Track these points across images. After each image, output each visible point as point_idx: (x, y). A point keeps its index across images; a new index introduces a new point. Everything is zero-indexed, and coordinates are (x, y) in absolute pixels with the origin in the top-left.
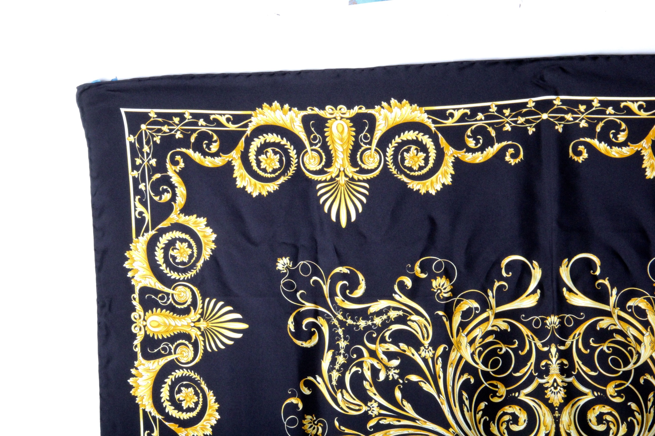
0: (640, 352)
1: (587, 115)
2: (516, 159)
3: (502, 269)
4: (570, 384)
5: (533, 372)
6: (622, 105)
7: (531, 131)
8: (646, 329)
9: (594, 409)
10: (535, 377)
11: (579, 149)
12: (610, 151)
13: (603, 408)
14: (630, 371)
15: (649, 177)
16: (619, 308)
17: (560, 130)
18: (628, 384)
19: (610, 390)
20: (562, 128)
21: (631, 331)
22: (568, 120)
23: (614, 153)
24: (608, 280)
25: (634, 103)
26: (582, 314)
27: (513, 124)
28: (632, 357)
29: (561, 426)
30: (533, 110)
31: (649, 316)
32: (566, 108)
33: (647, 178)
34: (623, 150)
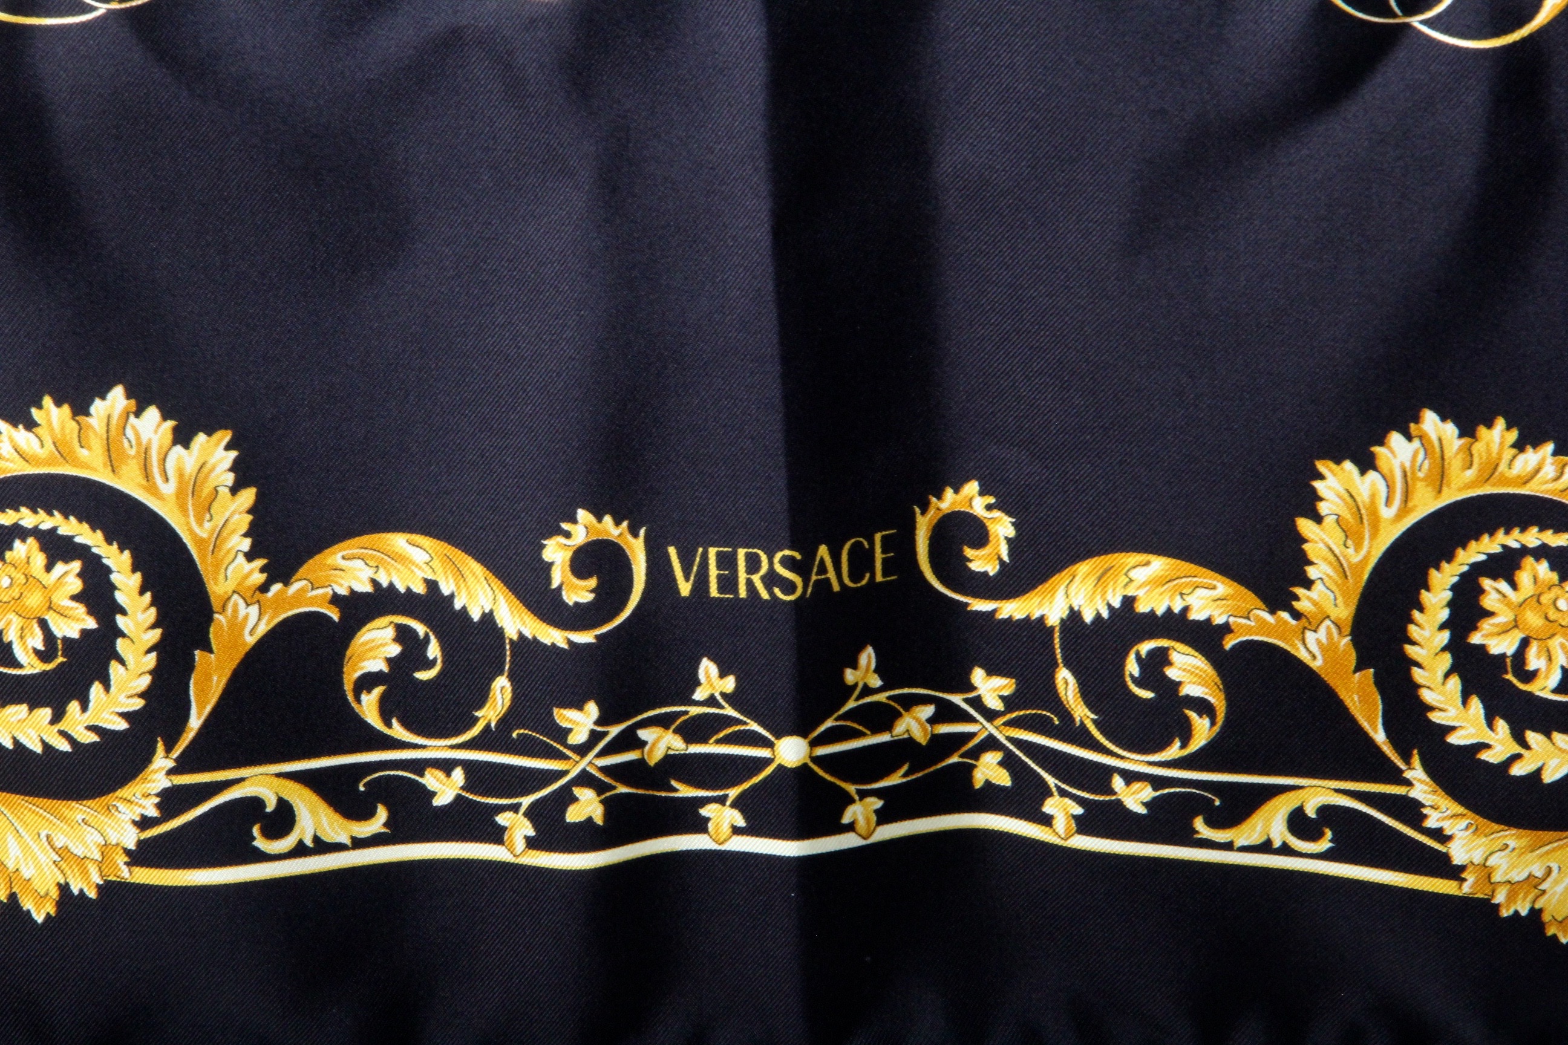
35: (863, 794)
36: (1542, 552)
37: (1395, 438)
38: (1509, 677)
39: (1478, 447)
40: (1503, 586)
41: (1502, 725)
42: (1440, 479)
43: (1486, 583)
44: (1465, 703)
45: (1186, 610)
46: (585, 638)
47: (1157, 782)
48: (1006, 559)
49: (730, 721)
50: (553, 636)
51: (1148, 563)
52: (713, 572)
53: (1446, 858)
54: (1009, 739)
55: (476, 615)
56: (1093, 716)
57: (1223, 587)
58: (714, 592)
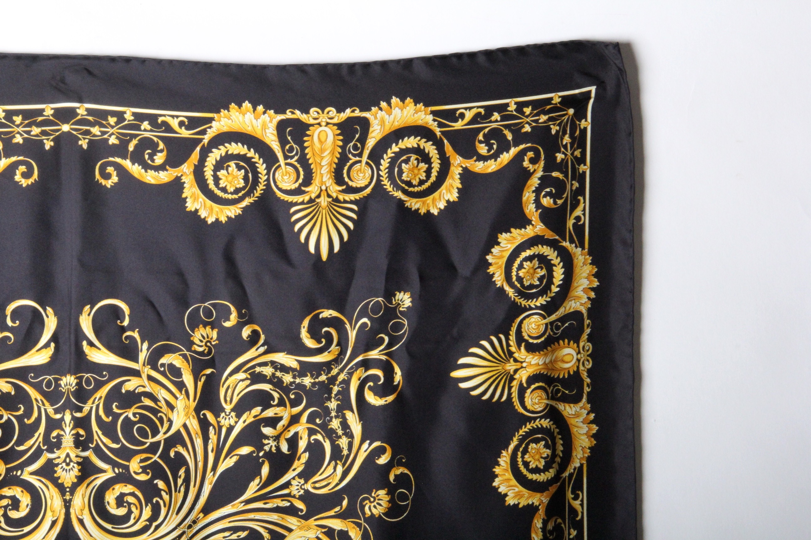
0: (172, 419)
1: (117, 129)
2: (28, 180)
3: (6, 316)
4: (86, 459)
5: (41, 445)
6: (160, 120)
7: (48, 144)
8: (181, 391)
9: (114, 489)
10: (43, 451)
11: (107, 171)
12: (145, 176)
13: (125, 488)
14: (159, 443)
15: (189, 208)
16: (149, 367)
17: (85, 147)
18: (156, 458)
19: (134, 465)
20: (87, 143)
21: (162, 394)
22: (94, 134)
23: (149, 178)
24: (138, 332)
25: (174, 118)
26: (104, 373)
27: (26, 136)
28: (162, 425)
29: (72, 510)
30: (51, 120)
31: (184, 376)
32: (93, 119)
33: (188, 209)
34: (160, 175)
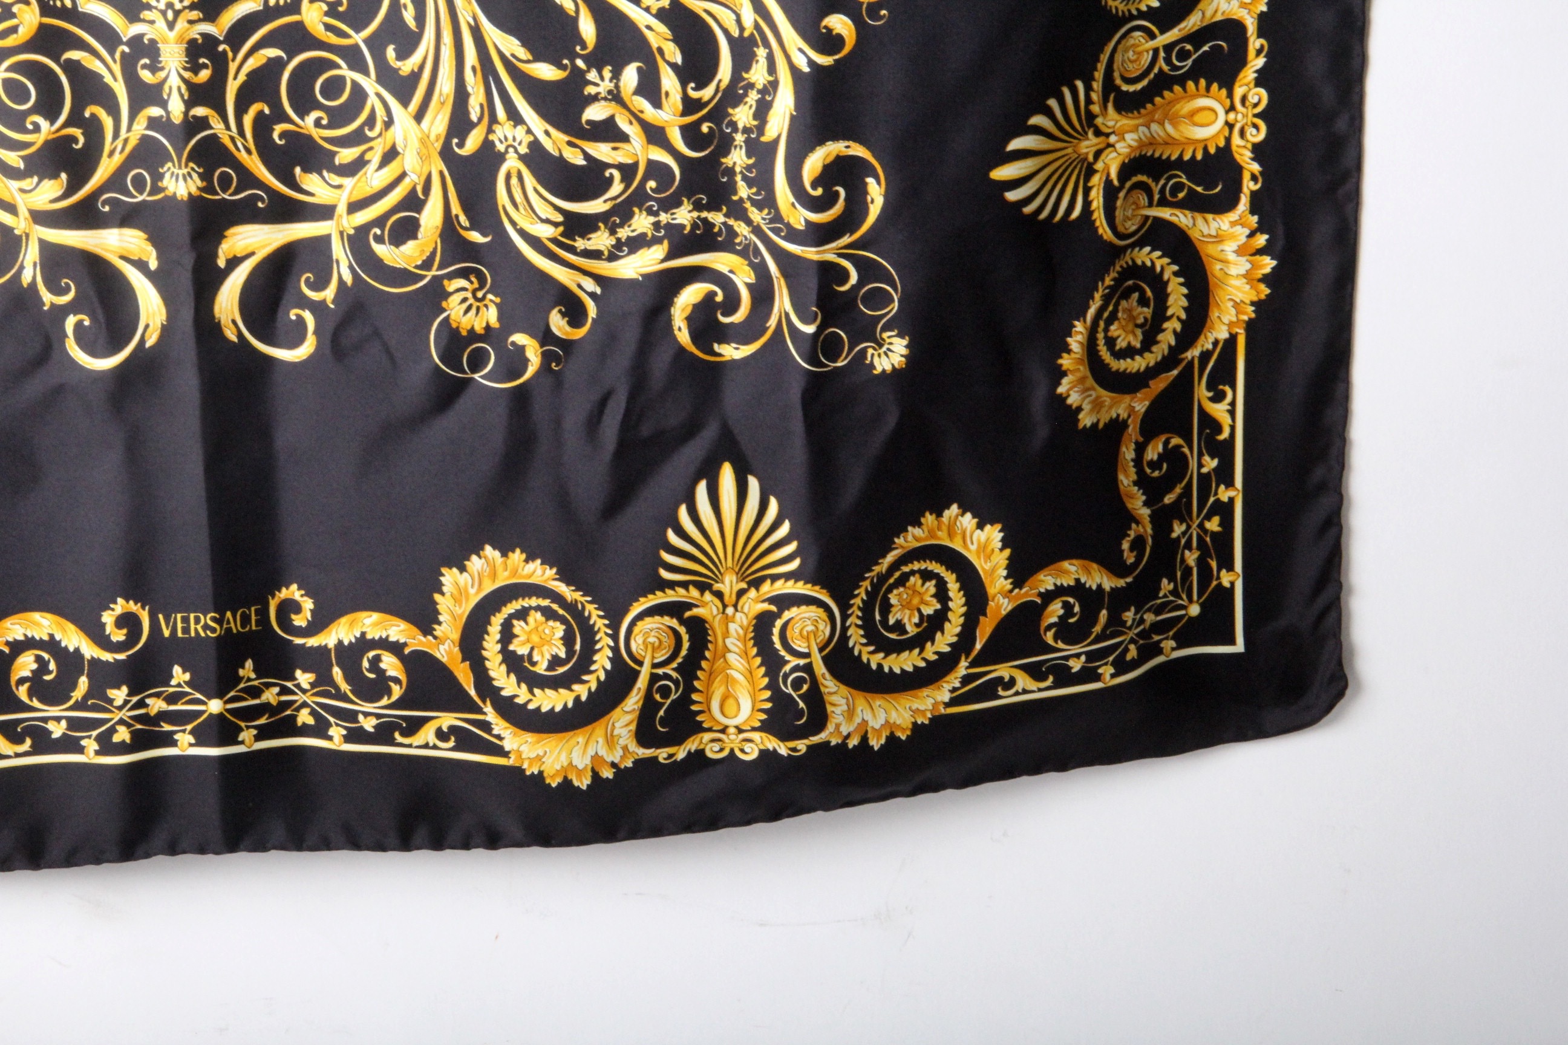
35: (248, 727)
36: (538, 608)
37: (474, 558)
38: (526, 664)
39: (509, 562)
40: (522, 623)
41: (524, 686)
42: (494, 576)
43: (515, 622)
44: (508, 676)
45: (388, 636)
46: (121, 656)
47: (378, 716)
48: (310, 619)
49: (187, 694)
50: (107, 656)
51: (371, 616)
52: (179, 625)
53: (502, 747)
54: (314, 702)
55: (71, 649)
56: (350, 688)
57: (403, 625)
58: (180, 634)
